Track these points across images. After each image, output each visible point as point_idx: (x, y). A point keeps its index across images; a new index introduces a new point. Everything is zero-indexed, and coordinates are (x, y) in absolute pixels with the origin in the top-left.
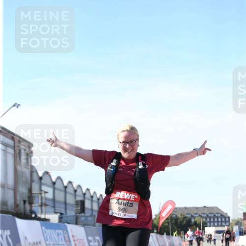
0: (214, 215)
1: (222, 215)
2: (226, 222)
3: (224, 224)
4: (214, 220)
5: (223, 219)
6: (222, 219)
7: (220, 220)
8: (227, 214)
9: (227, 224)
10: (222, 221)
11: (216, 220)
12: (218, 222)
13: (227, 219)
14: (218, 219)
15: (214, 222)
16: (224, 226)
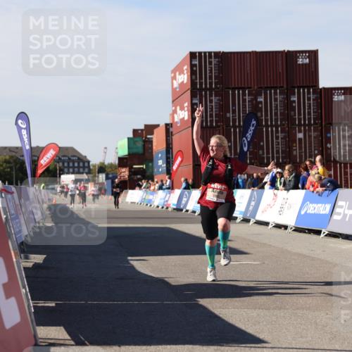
0: (69, 159)
1: (79, 158)
2: (84, 167)
3: (81, 170)
4: (68, 164)
5: (81, 164)
6: (79, 164)
7: (76, 165)
8: (86, 157)
9: (86, 170)
10: (79, 167)
11: (71, 165)
12: (74, 167)
13: (86, 164)
14: (74, 164)
15: (69, 167)
16: (83, 173)
